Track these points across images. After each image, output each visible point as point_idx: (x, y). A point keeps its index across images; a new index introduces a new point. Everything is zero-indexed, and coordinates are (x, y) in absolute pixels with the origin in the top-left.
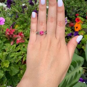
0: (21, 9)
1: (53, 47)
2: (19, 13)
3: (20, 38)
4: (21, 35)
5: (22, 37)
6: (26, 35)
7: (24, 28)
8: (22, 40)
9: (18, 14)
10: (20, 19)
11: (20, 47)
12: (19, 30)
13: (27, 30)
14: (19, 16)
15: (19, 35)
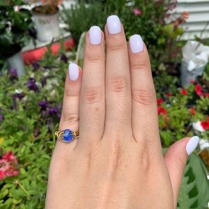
0: (9, 101)
1: (126, 166)
2: (7, 110)
3: (7, 167)
4: (8, 159)
5: (11, 164)
6: (21, 159)
7: (17, 143)
8: (11, 170)
9: (2, 112)
10: (8, 121)
11: (9, 189)
12: (5, 147)
13: (24, 147)
14: (6, 117)
15: (5, 159)
